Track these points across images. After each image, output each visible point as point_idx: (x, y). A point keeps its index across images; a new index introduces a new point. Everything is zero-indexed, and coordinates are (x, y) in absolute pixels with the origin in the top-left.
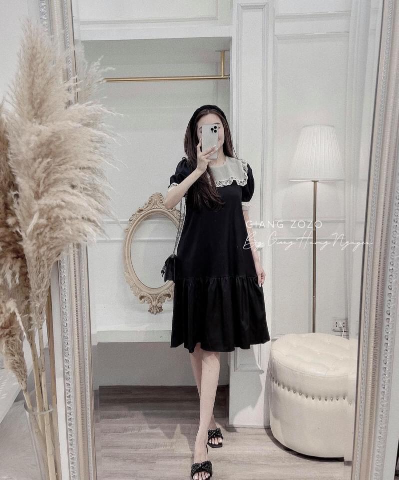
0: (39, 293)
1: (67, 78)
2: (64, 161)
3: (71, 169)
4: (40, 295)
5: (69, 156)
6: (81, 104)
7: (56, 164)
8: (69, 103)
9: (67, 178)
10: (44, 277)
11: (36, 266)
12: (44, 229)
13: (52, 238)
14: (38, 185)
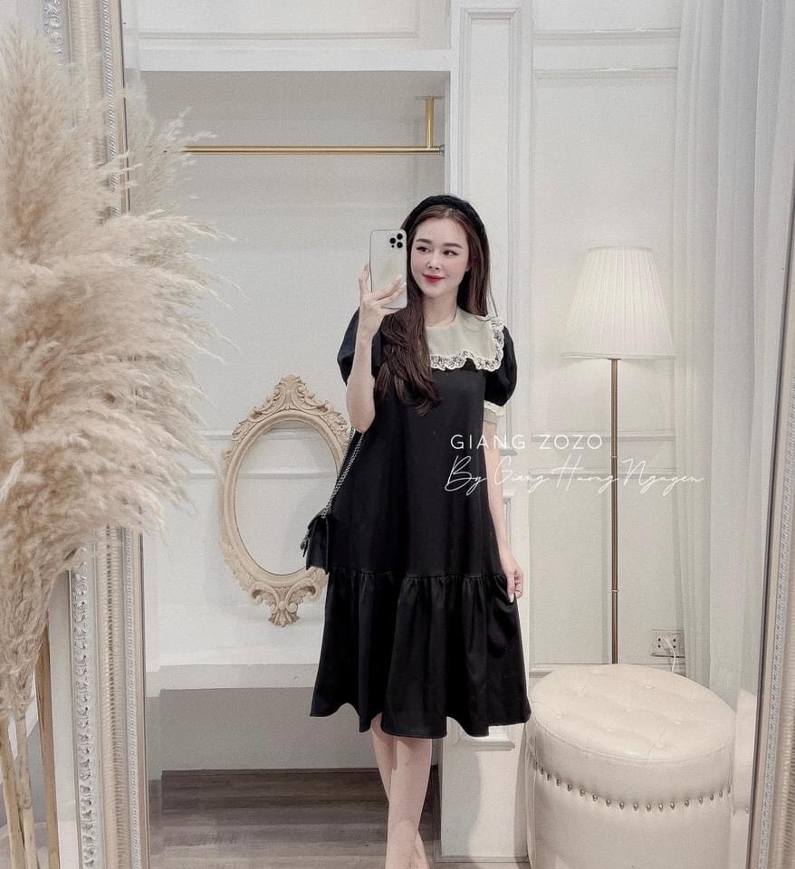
0: (19, 644)
1: (104, 155)
2: (92, 343)
3: (109, 361)
4: (20, 650)
5: (104, 332)
6: (137, 214)
7: (72, 350)
8: (108, 213)
9: (99, 383)
10: (31, 609)
11: (12, 586)
12: (37, 496)
13: (54, 517)
14: (26, 398)
